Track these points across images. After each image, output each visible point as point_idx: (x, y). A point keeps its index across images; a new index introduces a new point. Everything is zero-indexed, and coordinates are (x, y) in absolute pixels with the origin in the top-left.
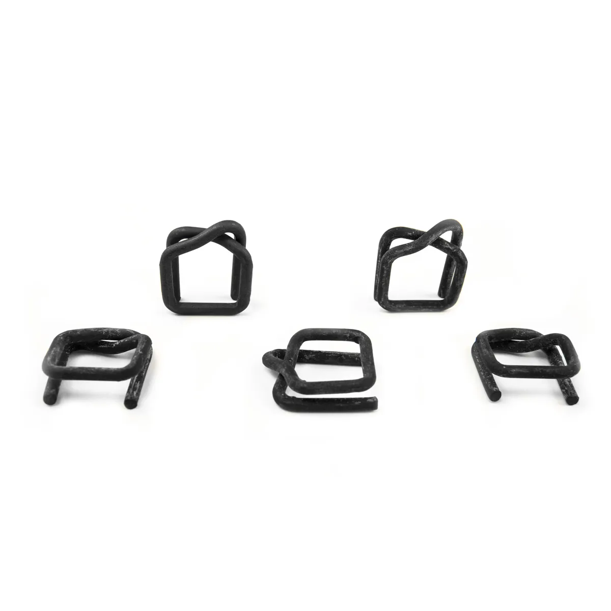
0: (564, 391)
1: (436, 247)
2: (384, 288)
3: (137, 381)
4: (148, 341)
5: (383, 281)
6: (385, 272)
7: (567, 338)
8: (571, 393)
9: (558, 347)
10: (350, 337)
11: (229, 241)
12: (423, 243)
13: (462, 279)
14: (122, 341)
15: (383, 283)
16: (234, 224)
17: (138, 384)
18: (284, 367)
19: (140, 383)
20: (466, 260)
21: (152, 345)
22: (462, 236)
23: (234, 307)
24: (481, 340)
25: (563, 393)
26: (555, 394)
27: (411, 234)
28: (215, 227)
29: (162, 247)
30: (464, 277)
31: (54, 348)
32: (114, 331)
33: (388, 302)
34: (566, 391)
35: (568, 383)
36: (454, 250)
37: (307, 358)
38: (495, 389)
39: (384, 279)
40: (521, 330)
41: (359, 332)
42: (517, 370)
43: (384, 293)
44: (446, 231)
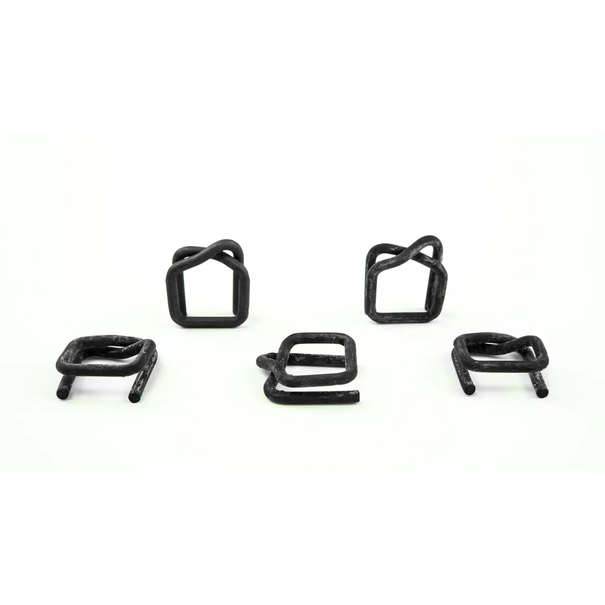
0: (535, 385)
1: (418, 261)
2: (371, 300)
3: (141, 379)
4: (152, 345)
5: (370, 294)
6: (371, 285)
7: (539, 339)
8: (541, 386)
9: (531, 348)
10: (336, 339)
11: (228, 259)
12: (405, 257)
13: (443, 291)
14: (130, 346)
15: (370, 295)
16: (232, 243)
17: (142, 381)
18: (274, 364)
19: (144, 380)
20: (446, 272)
21: (156, 348)
22: (442, 251)
23: (234, 320)
24: (457, 342)
25: (535, 387)
26: (527, 389)
27: (394, 249)
28: (215, 245)
29: (168, 263)
30: (445, 288)
31: (68, 350)
32: (123, 338)
33: (376, 314)
34: (537, 385)
35: (539, 378)
36: (434, 263)
37: (298, 360)
38: (469, 383)
39: (371, 291)
40: (497, 335)
41: (344, 335)
42: (488, 364)
43: (371, 305)
44: (426, 246)
